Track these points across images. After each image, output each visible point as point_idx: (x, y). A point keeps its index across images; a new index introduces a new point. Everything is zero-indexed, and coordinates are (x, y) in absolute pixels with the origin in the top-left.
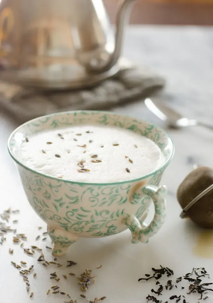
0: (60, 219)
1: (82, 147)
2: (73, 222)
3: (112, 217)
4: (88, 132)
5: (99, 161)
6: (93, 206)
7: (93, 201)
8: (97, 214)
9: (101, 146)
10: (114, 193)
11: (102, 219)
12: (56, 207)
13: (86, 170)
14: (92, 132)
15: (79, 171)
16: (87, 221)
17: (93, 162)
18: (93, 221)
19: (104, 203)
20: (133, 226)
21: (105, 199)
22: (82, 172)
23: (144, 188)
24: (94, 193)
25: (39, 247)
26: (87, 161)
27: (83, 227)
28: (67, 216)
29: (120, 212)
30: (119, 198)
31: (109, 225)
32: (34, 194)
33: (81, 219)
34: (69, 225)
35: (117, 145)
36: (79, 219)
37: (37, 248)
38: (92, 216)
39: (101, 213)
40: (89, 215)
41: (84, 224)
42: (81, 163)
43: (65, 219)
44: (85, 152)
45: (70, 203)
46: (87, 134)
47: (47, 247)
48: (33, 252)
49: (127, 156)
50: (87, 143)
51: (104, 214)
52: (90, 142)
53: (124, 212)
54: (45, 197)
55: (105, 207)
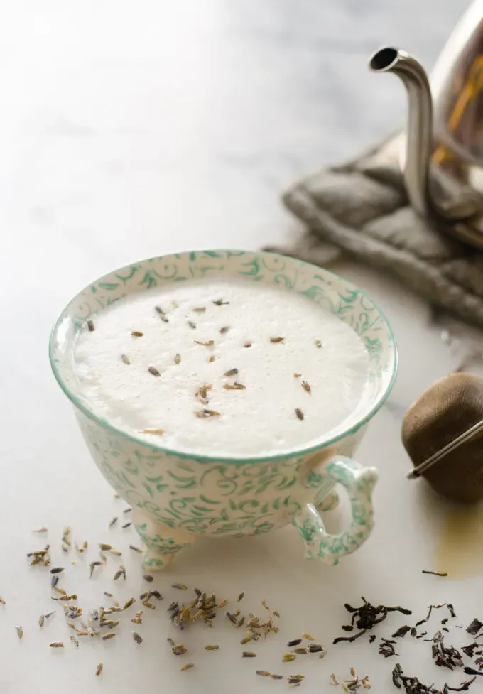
0: (158, 509)
1: (206, 344)
2: (184, 518)
3: (264, 510)
4: (219, 303)
5: (240, 387)
6: (226, 495)
7: (226, 486)
8: (233, 507)
9: (243, 344)
10: (269, 472)
11: (245, 515)
12: (149, 489)
13: (212, 413)
14: (228, 303)
15: (198, 416)
16: (213, 519)
17: (227, 387)
18: (225, 518)
19: (247, 490)
20: (307, 529)
21: (248, 483)
22: (204, 416)
23: (333, 465)
24: (228, 474)
25: (116, 547)
26: (214, 387)
27: (205, 527)
28: (172, 508)
29: (282, 500)
30: (278, 480)
31: (258, 523)
32: (105, 458)
33: (201, 515)
34: (177, 521)
35: (279, 340)
36: (195, 513)
37: (111, 550)
38: (224, 511)
39: (241, 507)
40: (218, 508)
41: (206, 522)
42: (203, 393)
43: (168, 511)
44: (212, 359)
45: (178, 487)
46: (217, 307)
47: (132, 548)
48: (104, 559)
49: (298, 373)
50: (214, 335)
51: (248, 508)
52: (224, 330)
53: (289, 500)
54: (129, 470)
55: (250, 496)
